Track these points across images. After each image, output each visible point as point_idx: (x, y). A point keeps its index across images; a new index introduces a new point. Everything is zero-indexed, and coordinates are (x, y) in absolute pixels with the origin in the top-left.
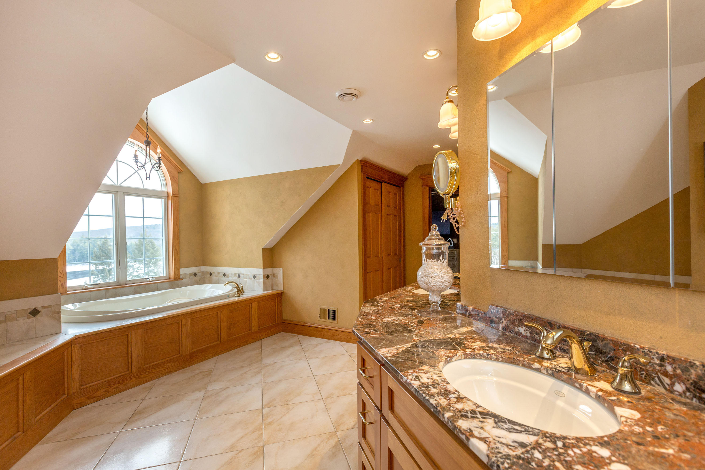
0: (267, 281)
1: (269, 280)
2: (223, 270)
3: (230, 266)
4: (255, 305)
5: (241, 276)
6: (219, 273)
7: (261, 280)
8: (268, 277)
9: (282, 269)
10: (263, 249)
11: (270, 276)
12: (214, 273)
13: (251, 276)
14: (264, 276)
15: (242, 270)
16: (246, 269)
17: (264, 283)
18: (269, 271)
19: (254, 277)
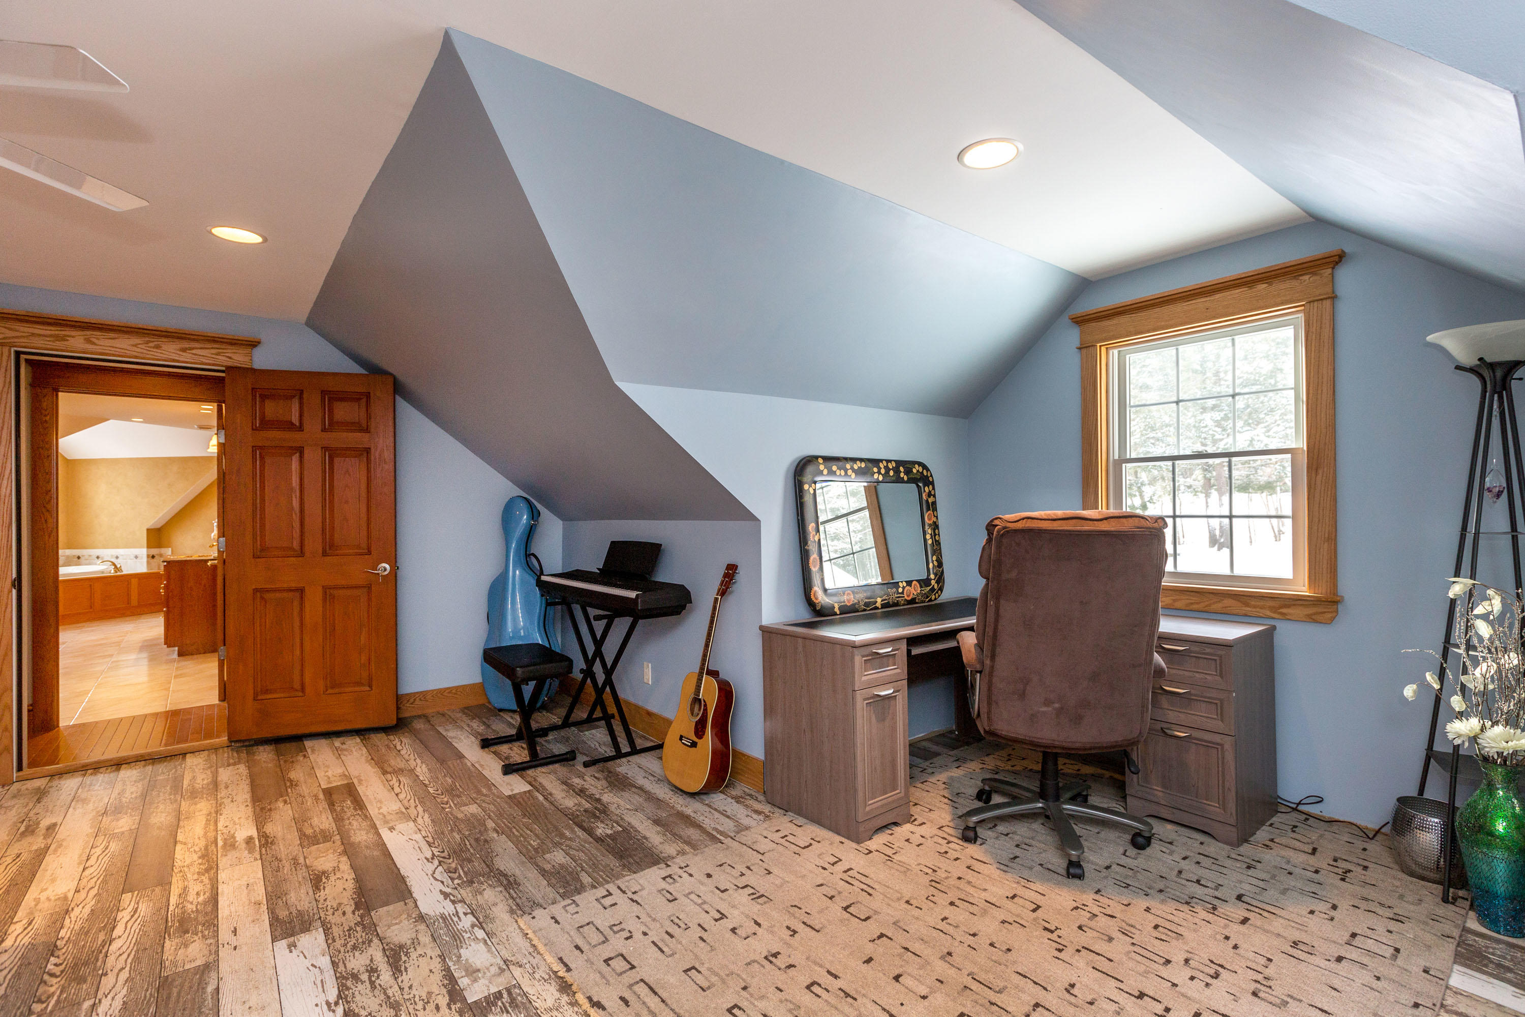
0: (152, 561)
1: (155, 560)
2: (95, 552)
3: (105, 547)
4: (134, 582)
5: (120, 557)
6: (90, 556)
7: (145, 560)
8: (153, 557)
9: (170, 549)
10: (148, 530)
11: (157, 557)
12: (83, 556)
13: (132, 557)
14: (148, 556)
15: (121, 552)
16: (127, 550)
17: (148, 563)
18: (154, 551)
19: (136, 557)
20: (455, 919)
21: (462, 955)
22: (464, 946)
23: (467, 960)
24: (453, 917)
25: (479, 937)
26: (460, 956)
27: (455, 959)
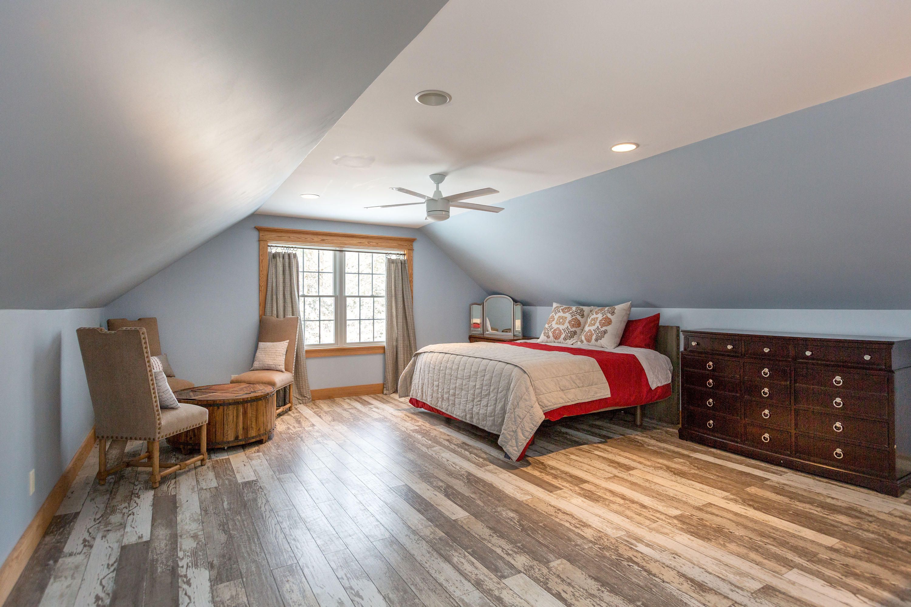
20: (190, 564)
21: (196, 544)
22: (193, 549)
23: (195, 542)
24: (191, 566)
25: (182, 552)
26: (197, 543)
27: (200, 543)
